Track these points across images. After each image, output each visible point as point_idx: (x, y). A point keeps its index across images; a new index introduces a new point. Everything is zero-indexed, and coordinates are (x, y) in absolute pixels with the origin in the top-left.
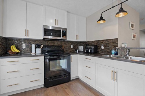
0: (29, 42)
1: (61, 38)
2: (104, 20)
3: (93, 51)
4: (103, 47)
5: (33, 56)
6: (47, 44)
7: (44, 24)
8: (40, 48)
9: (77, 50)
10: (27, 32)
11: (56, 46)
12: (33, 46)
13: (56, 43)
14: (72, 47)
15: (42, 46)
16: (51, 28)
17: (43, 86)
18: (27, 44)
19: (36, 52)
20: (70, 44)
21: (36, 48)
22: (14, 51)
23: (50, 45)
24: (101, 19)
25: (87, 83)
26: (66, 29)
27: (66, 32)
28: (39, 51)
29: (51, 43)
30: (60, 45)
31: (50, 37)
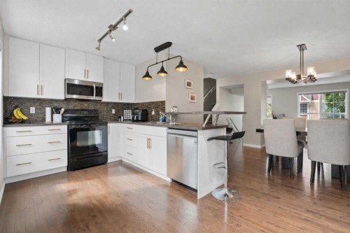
0: (41, 103)
1: (94, 98)
2: (150, 77)
3: (140, 119)
4: (153, 113)
5: (48, 125)
6: (71, 106)
7: (67, 77)
8: (59, 113)
9: (122, 118)
10: (40, 89)
11: (86, 110)
12: (48, 110)
13: (85, 105)
14: (114, 111)
15: (63, 110)
16: (76, 82)
17: (66, 170)
18: (39, 107)
19: (52, 120)
20: (110, 106)
21: (52, 113)
22: (18, 117)
23: (76, 108)
24: (147, 75)
25: (133, 164)
26: (102, 84)
27: (101, 88)
28: (58, 118)
29: (78, 106)
30: (93, 108)
31: (75, 97)
